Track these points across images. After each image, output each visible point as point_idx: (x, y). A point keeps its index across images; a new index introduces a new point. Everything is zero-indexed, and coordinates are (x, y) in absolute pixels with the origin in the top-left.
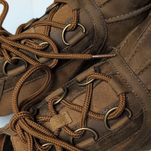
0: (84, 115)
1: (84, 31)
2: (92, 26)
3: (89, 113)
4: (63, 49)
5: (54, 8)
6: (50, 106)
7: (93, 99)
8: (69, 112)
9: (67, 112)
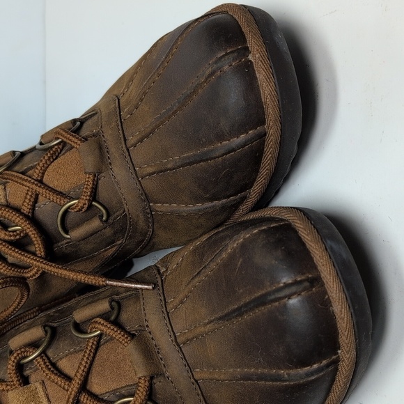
0: (72, 396)
1: (104, 218)
2: (122, 211)
3: (83, 396)
4: (59, 242)
5: (54, 149)
6: (13, 358)
7: (94, 369)
8: (47, 383)
9: (43, 383)
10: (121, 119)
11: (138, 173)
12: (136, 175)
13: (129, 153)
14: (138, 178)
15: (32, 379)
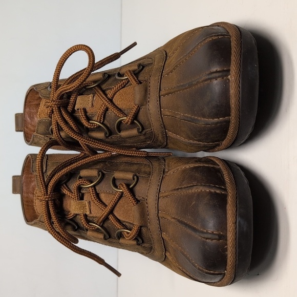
2: (150, 129)
8: (92, 203)
9: (89, 203)
10: (161, 76)
11: (162, 112)
12: (161, 114)
13: (160, 99)
14: (161, 115)
15: (85, 197)
